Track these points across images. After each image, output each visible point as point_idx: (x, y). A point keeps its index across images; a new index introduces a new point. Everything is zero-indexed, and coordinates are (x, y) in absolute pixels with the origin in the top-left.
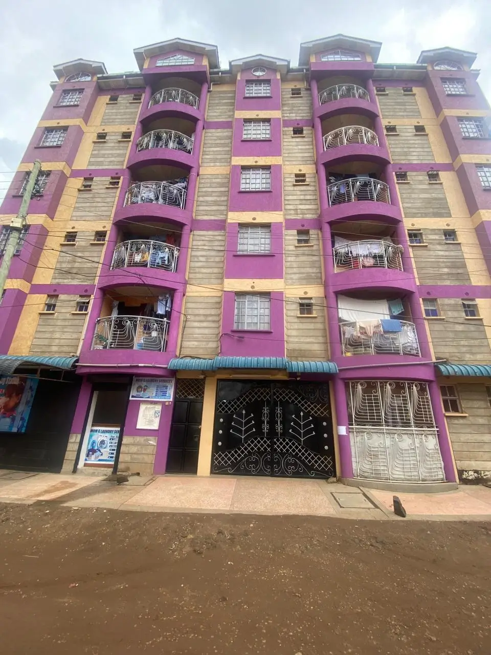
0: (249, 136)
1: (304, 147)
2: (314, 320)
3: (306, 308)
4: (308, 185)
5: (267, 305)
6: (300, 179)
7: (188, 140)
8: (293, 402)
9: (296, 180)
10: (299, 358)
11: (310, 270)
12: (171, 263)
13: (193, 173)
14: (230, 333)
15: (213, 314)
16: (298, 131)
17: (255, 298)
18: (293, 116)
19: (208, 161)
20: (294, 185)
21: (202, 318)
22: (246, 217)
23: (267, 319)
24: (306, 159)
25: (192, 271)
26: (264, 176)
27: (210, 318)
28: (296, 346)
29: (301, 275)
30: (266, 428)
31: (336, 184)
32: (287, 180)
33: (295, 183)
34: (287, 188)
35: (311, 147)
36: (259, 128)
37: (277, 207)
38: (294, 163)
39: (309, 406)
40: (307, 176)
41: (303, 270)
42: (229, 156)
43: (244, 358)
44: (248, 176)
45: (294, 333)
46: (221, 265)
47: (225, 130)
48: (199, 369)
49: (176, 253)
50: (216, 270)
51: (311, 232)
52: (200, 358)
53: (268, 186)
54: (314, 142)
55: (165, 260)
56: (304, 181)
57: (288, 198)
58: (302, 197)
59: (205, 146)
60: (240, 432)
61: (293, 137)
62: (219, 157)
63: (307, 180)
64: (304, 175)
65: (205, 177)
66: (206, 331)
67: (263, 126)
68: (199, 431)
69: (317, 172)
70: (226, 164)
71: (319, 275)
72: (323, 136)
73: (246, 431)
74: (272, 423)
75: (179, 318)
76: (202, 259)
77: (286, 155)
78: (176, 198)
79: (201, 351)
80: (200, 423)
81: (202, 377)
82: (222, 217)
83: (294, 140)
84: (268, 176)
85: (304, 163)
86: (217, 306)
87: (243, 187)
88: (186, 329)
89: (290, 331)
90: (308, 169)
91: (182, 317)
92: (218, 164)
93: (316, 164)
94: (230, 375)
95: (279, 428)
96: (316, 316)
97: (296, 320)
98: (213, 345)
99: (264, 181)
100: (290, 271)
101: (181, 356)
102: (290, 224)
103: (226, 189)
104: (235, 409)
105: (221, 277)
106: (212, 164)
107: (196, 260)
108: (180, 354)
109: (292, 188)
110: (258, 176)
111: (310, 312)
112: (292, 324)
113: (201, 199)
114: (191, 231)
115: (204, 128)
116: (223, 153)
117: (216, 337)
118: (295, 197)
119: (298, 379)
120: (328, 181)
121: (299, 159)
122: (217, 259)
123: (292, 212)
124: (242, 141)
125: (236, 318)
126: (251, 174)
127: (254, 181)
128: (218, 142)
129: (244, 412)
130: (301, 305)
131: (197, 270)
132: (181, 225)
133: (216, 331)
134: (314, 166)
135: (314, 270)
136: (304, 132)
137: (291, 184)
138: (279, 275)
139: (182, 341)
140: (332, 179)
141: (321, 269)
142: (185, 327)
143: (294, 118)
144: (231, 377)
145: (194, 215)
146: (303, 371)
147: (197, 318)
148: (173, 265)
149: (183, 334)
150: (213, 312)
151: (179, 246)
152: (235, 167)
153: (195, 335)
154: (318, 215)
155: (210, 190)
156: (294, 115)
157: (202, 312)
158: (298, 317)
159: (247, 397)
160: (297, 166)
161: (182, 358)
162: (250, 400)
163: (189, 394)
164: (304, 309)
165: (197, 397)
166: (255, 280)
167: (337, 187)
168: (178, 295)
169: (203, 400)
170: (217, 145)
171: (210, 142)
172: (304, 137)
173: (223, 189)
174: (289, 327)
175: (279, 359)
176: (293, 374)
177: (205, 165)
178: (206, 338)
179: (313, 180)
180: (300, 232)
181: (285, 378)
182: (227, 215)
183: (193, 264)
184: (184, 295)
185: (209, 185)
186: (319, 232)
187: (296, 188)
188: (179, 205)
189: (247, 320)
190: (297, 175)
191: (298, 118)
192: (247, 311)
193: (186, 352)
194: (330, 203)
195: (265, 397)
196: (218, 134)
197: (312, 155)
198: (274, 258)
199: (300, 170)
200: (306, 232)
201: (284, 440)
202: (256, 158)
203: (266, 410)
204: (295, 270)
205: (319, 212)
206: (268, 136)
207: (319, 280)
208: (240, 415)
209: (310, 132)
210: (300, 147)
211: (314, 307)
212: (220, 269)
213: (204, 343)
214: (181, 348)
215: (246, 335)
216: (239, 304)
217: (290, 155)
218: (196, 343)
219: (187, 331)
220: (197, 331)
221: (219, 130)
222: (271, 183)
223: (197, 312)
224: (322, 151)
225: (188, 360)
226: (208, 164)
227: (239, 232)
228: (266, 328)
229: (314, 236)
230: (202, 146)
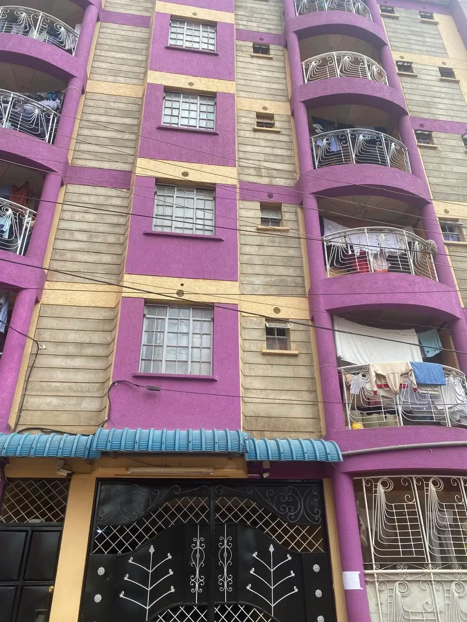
0: (179, 43)
1: (270, 74)
2: (292, 361)
3: (278, 339)
4: (278, 132)
5: (207, 327)
6: (265, 121)
7: (68, 31)
8: (255, 523)
9: (257, 122)
10: (267, 434)
11: (283, 271)
12: (16, 237)
13: (75, 86)
14: (129, 379)
15: (96, 342)
16: (261, 49)
17: (183, 314)
18: (253, 26)
19: (102, 71)
20: (255, 130)
21: (71, 349)
22: (171, 170)
23: (206, 354)
24: (273, 92)
25: (57, 257)
26: (204, 108)
27: (89, 351)
28: (262, 410)
29: (268, 279)
30: (197, 582)
32: (243, 120)
33: (256, 127)
34: (242, 133)
35: (283, 75)
36: (196, 33)
37: (227, 159)
38: (255, 96)
39: (286, 531)
40: (276, 118)
41: (271, 270)
42: (143, 70)
43: (158, 432)
44: (176, 105)
45: (257, 384)
46: (118, 250)
47: (139, 29)
48: (59, 455)
49: (28, 221)
50: (107, 259)
51: (284, 208)
52: (62, 433)
53: (211, 125)
54: (288, 70)
55: (3, 232)
56: (272, 125)
57: (243, 148)
58: (268, 150)
59: (99, 47)
60: (140, 594)
61: (252, 57)
62: (124, 68)
63: (277, 124)
64: (271, 117)
65: (97, 97)
66: (80, 377)
67: (203, 31)
68: (47, 600)
69: (293, 114)
70: (136, 81)
71: (299, 280)
72: (302, 61)
73: (155, 594)
74: (211, 571)
75: (23, 346)
76: (78, 236)
77: (242, 82)
78: (37, 124)
79: (64, 419)
80: (52, 580)
81: (64, 473)
82: (126, 167)
83: (255, 61)
84: (211, 109)
85: (271, 97)
86: (107, 327)
87: (166, 120)
88: (34, 370)
89: (249, 380)
90: (279, 109)
91: (29, 347)
92: (122, 80)
93: (292, 102)
94: (127, 469)
95: (225, 581)
96: (297, 352)
97: (261, 359)
98: (91, 405)
99: (204, 116)
100: (249, 270)
101: (20, 428)
102: (248, 191)
103: (135, 122)
104: (133, 544)
105: (116, 272)
106: (110, 78)
107: (67, 236)
108: (17, 424)
109: (252, 134)
110: (193, 107)
111: (285, 345)
112: (253, 366)
113: (86, 132)
114: (62, 185)
115: (98, 20)
116: (131, 63)
117: (98, 390)
118: (257, 149)
119: (265, 475)
120: (312, 131)
121: (263, 91)
122: (111, 239)
123: (252, 172)
124: (167, 48)
125: (143, 350)
126: (182, 103)
127: (186, 114)
128: (124, 44)
129: (152, 550)
130: (269, 331)
131: (68, 256)
132: (42, 172)
133: (100, 377)
134: (288, 105)
135: (291, 272)
136: (272, 52)
137: (250, 128)
138: (232, 276)
139: (24, 395)
140: (318, 127)
141: (302, 271)
142: (32, 367)
143: (255, 29)
144: (129, 472)
145: (70, 158)
146: (276, 459)
147: (62, 350)
148: (20, 242)
149: (27, 381)
150: (96, 338)
151: (36, 209)
152: (152, 86)
153: (54, 384)
154: (296, 182)
155: (103, 119)
156: (255, 24)
157: (72, 337)
158: (264, 354)
159: (160, 516)
160: (260, 101)
161: (19, 432)
162: (166, 523)
163: (30, 514)
164: (274, 339)
165: (49, 519)
166: (184, 281)
167: (327, 140)
168: (25, 299)
169: (62, 526)
170: (121, 49)
171: (109, 42)
172: (271, 59)
173: (128, 121)
174: (247, 372)
175: (231, 433)
176: (254, 466)
177: (97, 77)
178: (77, 391)
179: (286, 125)
180: (264, 207)
181: (241, 474)
182: (134, 164)
183: (60, 245)
184: (37, 301)
185: (102, 111)
186: (299, 210)
187: (258, 135)
188: (42, 136)
189: (166, 355)
190: (259, 115)
191: (260, 30)
192: (168, 339)
193: (28, 419)
194: (317, 164)
195: (197, 516)
196: (123, 33)
197: (283, 87)
198: (221, 243)
199: (265, 108)
200: (277, 208)
201: (236, 609)
202: (191, 79)
203: (198, 544)
204: (258, 269)
205: (298, 177)
206: (211, 47)
207: (300, 290)
208: (144, 559)
209: (280, 53)
210: (265, 73)
211: (293, 336)
212: (114, 257)
213: (73, 401)
214: (20, 410)
215: (164, 385)
216: (150, 326)
217: (248, 83)
218: (55, 401)
219: (37, 375)
220: (59, 375)
221: (125, 27)
222: (216, 121)
223: (61, 336)
224: (302, 83)
225: (36, 435)
226: (103, 78)
227: (155, 193)
228: (204, 371)
229: (289, 213)
230: (93, 47)
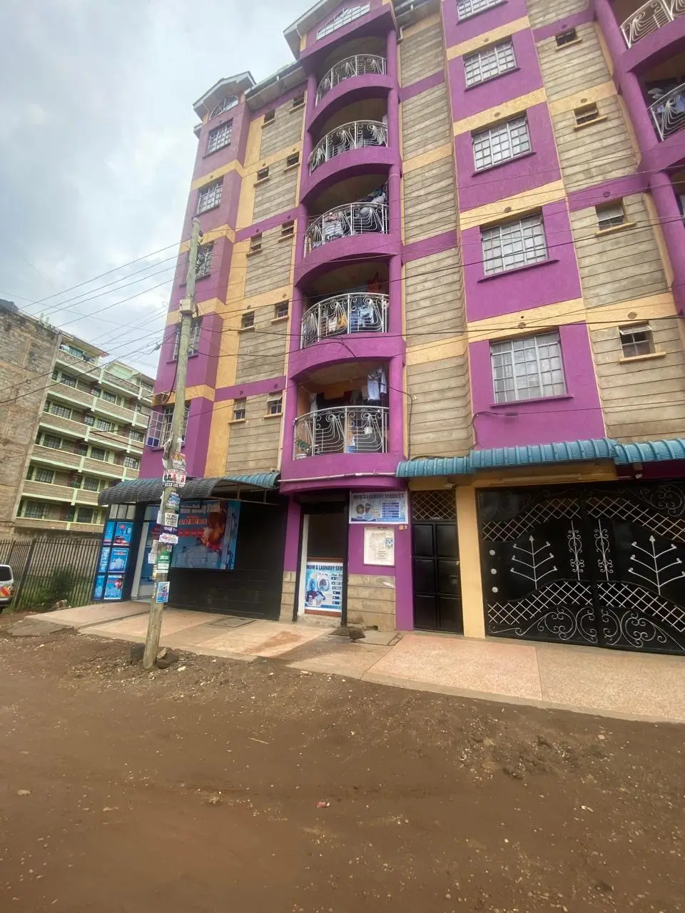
0: (478, 79)
1: (582, 60)
2: (659, 363)
3: (638, 345)
4: (605, 120)
5: (554, 350)
6: (587, 115)
7: (378, 126)
8: (630, 518)
9: (578, 120)
10: (635, 439)
11: (637, 270)
12: (379, 320)
13: (394, 174)
14: (489, 410)
15: (453, 386)
16: (566, 37)
17: (527, 344)
18: (552, 18)
19: (413, 148)
20: (576, 130)
21: (436, 396)
22: (492, 211)
23: (557, 376)
24: (594, 76)
25: (411, 327)
26: (515, 133)
27: (450, 394)
28: (625, 417)
29: (617, 285)
30: (578, 565)
31: (666, 98)
32: (560, 125)
33: (577, 126)
34: (561, 140)
35: (598, 53)
36: (493, 59)
37: (550, 174)
38: (569, 92)
39: (668, 525)
40: (599, 105)
41: (620, 274)
42: (447, 127)
43: (523, 449)
44: (485, 145)
45: (617, 394)
46: (457, 304)
47: (435, 88)
48: (445, 473)
49: (384, 303)
50: (449, 315)
51: (626, 201)
52: (443, 458)
53: (526, 147)
54: (603, 44)
55: (369, 319)
56: (597, 115)
57: (567, 155)
58: (597, 145)
59: (405, 127)
60: (530, 572)
61: (558, 51)
62: (429, 135)
63: (601, 111)
64: (593, 107)
65: (412, 174)
66: (445, 415)
67: (499, 53)
68: (457, 570)
69: (620, 92)
70: (443, 141)
71: (658, 275)
72: (619, 24)
73: (539, 572)
74: (590, 556)
75: (401, 400)
76: (423, 304)
77: (551, 84)
78: (374, 223)
79: (441, 447)
80: (457, 557)
81: (449, 486)
82: (449, 228)
83: (562, 54)
84: (523, 130)
85: (589, 84)
86: (460, 372)
87: (479, 165)
88: (413, 416)
89: (607, 392)
90: (601, 94)
91: (406, 401)
92: (429, 147)
93: (616, 78)
94: (500, 480)
95: (606, 565)
96: (664, 353)
97: (619, 369)
98: (461, 434)
99: (517, 142)
100: (592, 282)
101: (412, 457)
102: (577, 200)
103: (450, 181)
104: (515, 535)
105: (459, 324)
106: (421, 151)
107: (415, 307)
108: (409, 455)
109: (573, 136)
110: (504, 138)
111: (647, 348)
112: (610, 378)
113: (411, 211)
114: (402, 265)
115: (399, 102)
116: (435, 126)
117: (462, 423)
118: (582, 150)
119: (638, 476)
120: (649, 100)
121: (579, 81)
122: (449, 297)
123: (581, 176)
124: (467, 90)
125: (495, 384)
126: (492, 140)
127: (498, 148)
128: (426, 111)
129: (531, 539)
130: (625, 339)
131: (419, 322)
132: (386, 260)
133: (463, 412)
134: (612, 83)
135: (646, 268)
136: (579, 34)
137: (570, 130)
138: (574, 293)
139: (409, 435)
140: (655, 92)
141: (661, 264)
142: (411, 414)
143: (555, 19)
144: (502, 482)
145: (403, 238)
146: (651, 459)
147: (429, 398)
148: (382, 323)
149: (409, 425)
150: (453, 383)
151: (387, 293)
152: (459, 137)
153: (428, 424)
154: (637, 166)
155: (422, 192)
156: (553, 15)
157: (435, 386)
158: (622, 363)
159: (534, 514)
160: (576, 95)
161: (413, 460)
162: (541, 519)
163: (432, 514)
164: (633, 345)
165: (445, 517)
166: (522, 313)
167: (671, 102)
168: (395, 364)
169: (456, 521)
170: (425, 118)
171: (412, 117)
172: (580, 42)
173: (443, 184)
174: (605, 385)
175: (598, 442)
176: (626, 469)
177: (409, 156)
178: (446, 426)
179: (613, 107)
180: (601, 209)
181: (611, 477)
182: (457, 221)
183: (411, 316)
184: (404, 365)
185: (420, 185)
186: (646, 197)
187: (580, 134)
188: (379, 230)
189: (517, 384)
190: (578, 112)
191: (560, 17)
192: (516, 370)
193: (417, 450)
194: (662, 135)
195: (569, 513)
196: (423, 101)
197: (602, 65)
198: (557, 264)
199: (583, 101)
200: (617, 205)
201: (619, 587)
202: (497, 109)
203: (574, 535)
204: (602, 279)
205: (638, 159)
206: (510, 65)
207: (660, 286)
208: (527, 545)
209: (590, 30)
210: (575, 62)
211: (656, 338)
212: (455, 311)
213: (445, 434)
214: (409, 445)
215: (520, 410)
216: (498, 362)
217: (559, 81)
218: (432, 436)
219: (415, 419)
220: (431, 417)
221: (424, 94)
222: (531, 141)
223: (426, 388)
224: (624, 50)
225: (423, 461)
226: (414, 154)
227: (482, 240)
228: (558, 392)
229: (634, 206)
230: (401, 129)
